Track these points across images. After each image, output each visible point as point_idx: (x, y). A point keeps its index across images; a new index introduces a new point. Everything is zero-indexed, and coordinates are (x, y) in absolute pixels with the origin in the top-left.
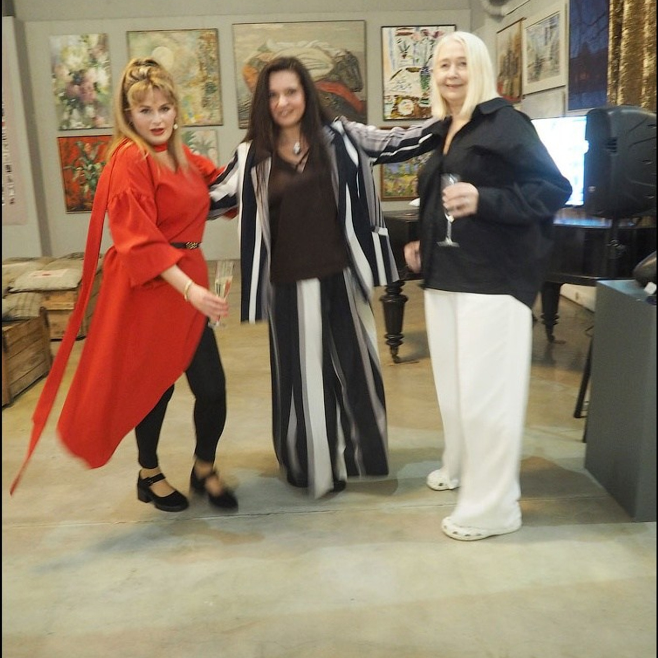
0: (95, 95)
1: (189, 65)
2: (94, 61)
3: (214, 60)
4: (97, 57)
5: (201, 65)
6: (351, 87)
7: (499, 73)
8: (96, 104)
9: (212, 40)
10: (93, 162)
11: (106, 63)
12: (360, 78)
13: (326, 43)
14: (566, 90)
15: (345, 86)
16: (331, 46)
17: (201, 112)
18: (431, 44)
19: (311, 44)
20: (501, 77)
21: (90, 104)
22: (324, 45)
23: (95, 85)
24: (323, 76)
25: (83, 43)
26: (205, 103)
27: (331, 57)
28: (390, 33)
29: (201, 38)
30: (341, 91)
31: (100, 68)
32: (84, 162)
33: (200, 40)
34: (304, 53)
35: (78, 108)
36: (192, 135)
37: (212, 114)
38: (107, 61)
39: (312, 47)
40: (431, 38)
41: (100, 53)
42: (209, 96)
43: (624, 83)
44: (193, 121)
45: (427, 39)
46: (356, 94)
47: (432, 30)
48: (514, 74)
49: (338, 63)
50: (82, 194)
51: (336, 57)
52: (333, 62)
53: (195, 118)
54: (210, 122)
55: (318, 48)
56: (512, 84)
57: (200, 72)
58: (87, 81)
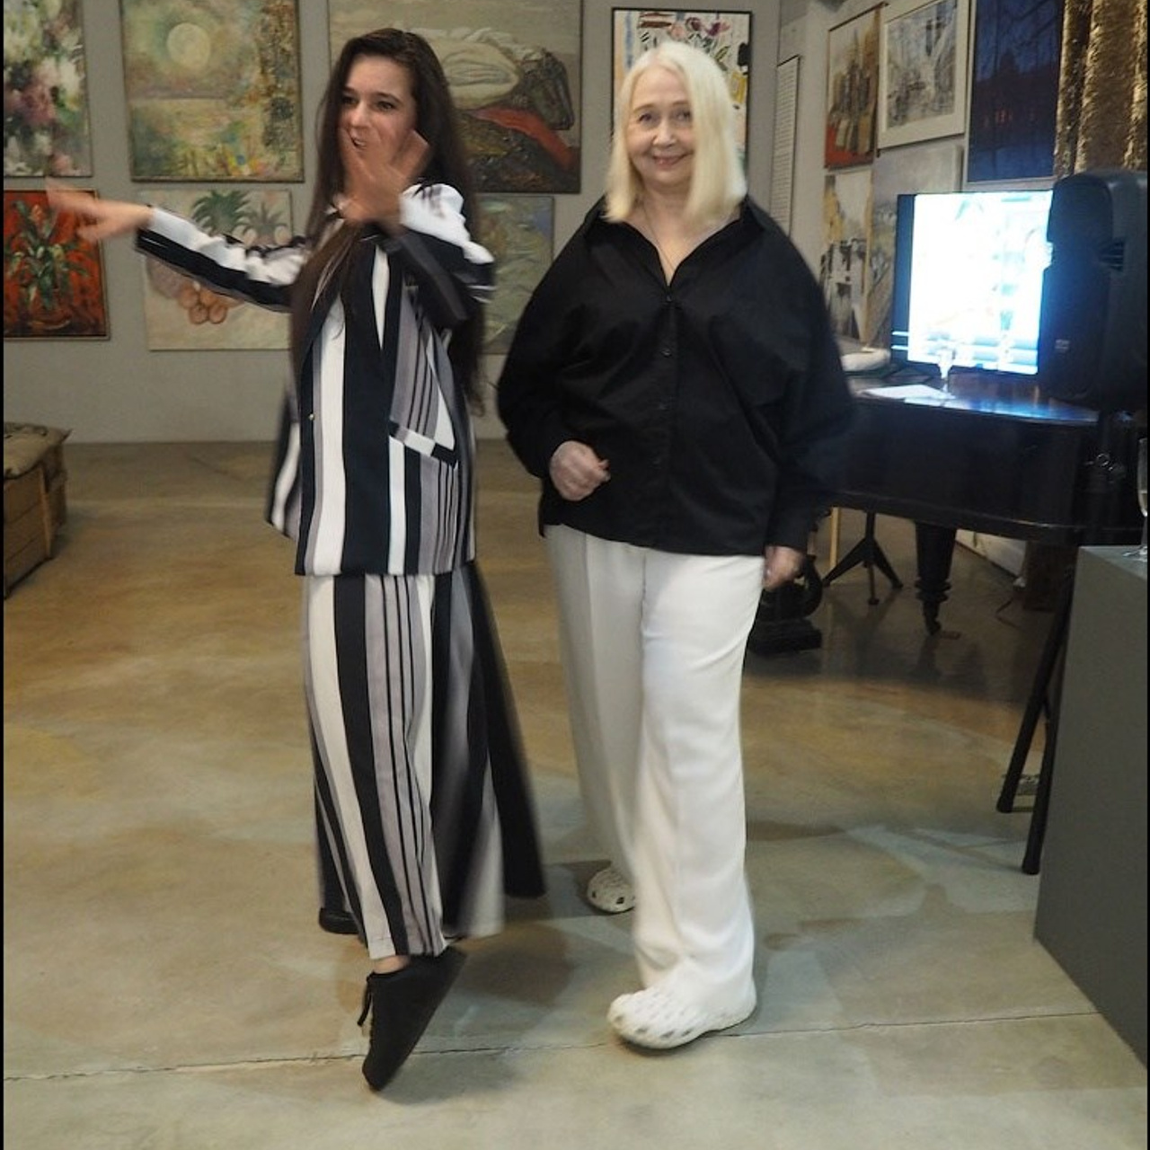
0: (52, 112)
1: (241, 64)
2: (52, 45)
3: (289, 56)
4: (58, 37)
5: (264, 63)
6: (552, 121)
7: (830, 106)
8: (55, 129)
9: (286, 17)
10: (47, 243)
11: (75, 50)
12: (570, 104)
13: (508, 35)
14: (965, 142)
15: (541, 118)
16: (515, 41)
17: (261, 156)
18: (705, 46)
19: (477, 34)
20: (834, 116)
21: (43, 129)
22: (502, 36)
23: (55, 91)
24: (496, 97)
25: (32, 9)
26: (270, 138)
27: (516, 62)
28: (628, 21)
29: (266, 11)
30: (531, 126)
31: (64, 60)
32: (29, 242)
33: (263, 15)
34: (463, 51)
35: (17, 136)
36: (244, 199)
37: (283, 160)
38: (80, 47)
39: (479, 40)
40: (704, 35)
41: (66, 29)
42: (277, 124)
43: (1088, 132)
44: (246, 171)
45: (698, 35)
46: (561, 134)
47: (707, 21)
48: (861, 109)
49: (529, 73)
50: (24, 304)
51: (526, 60)
52: (519, 71)
53: (251, 166)
54: (279, 175)
55: (489, 41)
56: (856, 129)
57: (261, 77)
58: (38, 82)
